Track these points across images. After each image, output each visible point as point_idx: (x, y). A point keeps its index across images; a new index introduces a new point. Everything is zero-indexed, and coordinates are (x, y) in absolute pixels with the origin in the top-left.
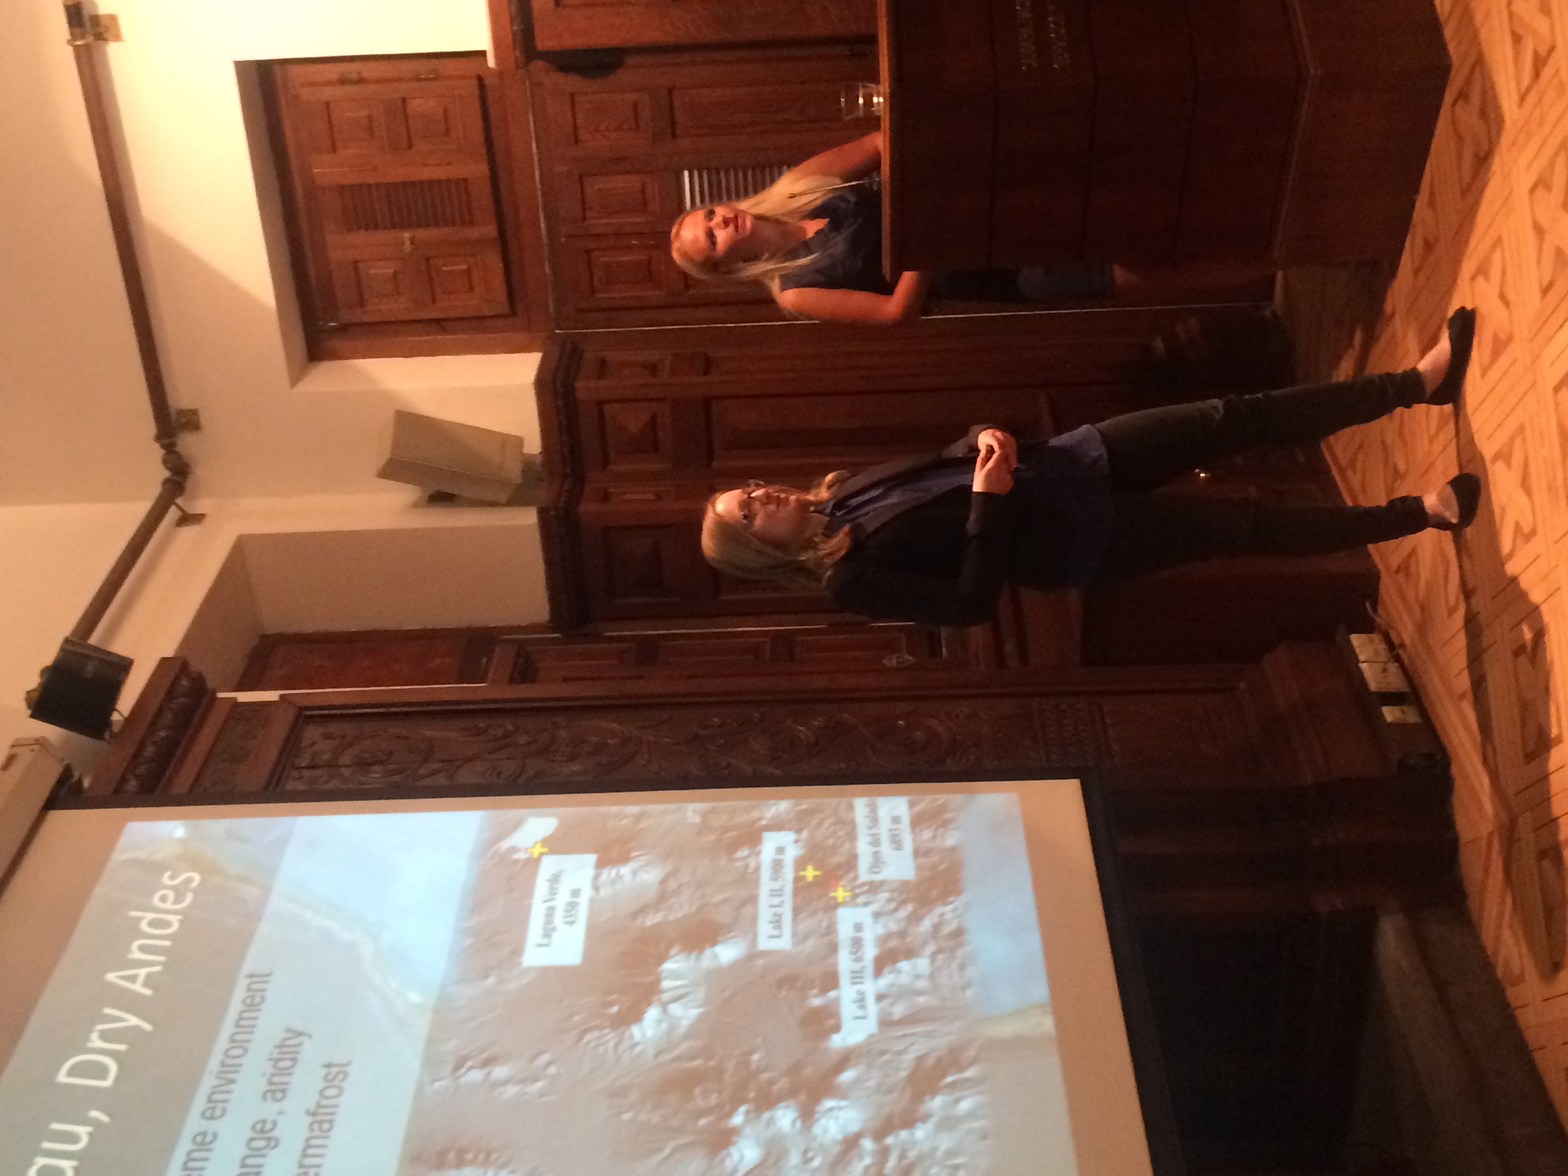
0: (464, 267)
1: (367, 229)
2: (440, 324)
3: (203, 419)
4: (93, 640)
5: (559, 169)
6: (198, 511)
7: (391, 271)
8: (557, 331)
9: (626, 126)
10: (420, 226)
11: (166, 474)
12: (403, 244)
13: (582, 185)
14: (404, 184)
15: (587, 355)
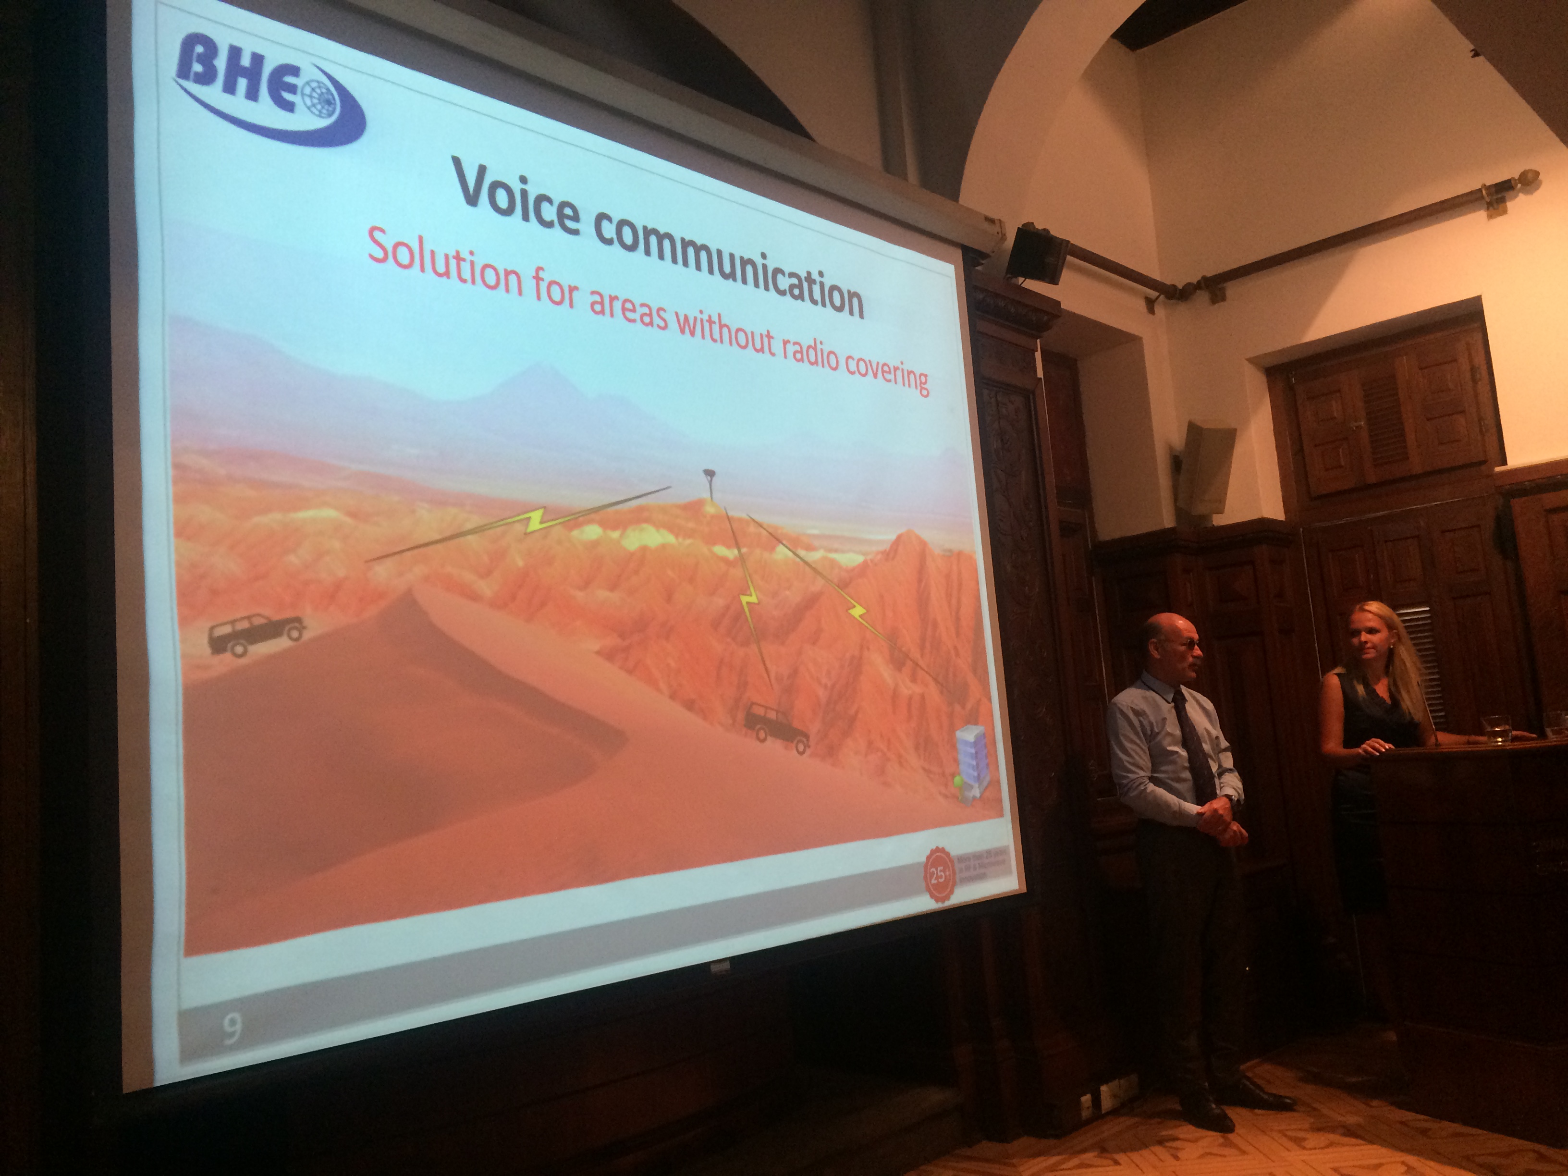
1: (1365, 396)
2: (1299, 451)
3: (1220, 305)
4: (1069, 258)
5: (1423, 521)
6: (1156, 310)
7: (1336, 415)
8: (1301, 530)
9: (1458, 564)
10: (1370, 431)
11: (1180, 286)
12: (1356, 421)
13: (1411, 538)
14: (1399, 419)
15: (1286, 550)
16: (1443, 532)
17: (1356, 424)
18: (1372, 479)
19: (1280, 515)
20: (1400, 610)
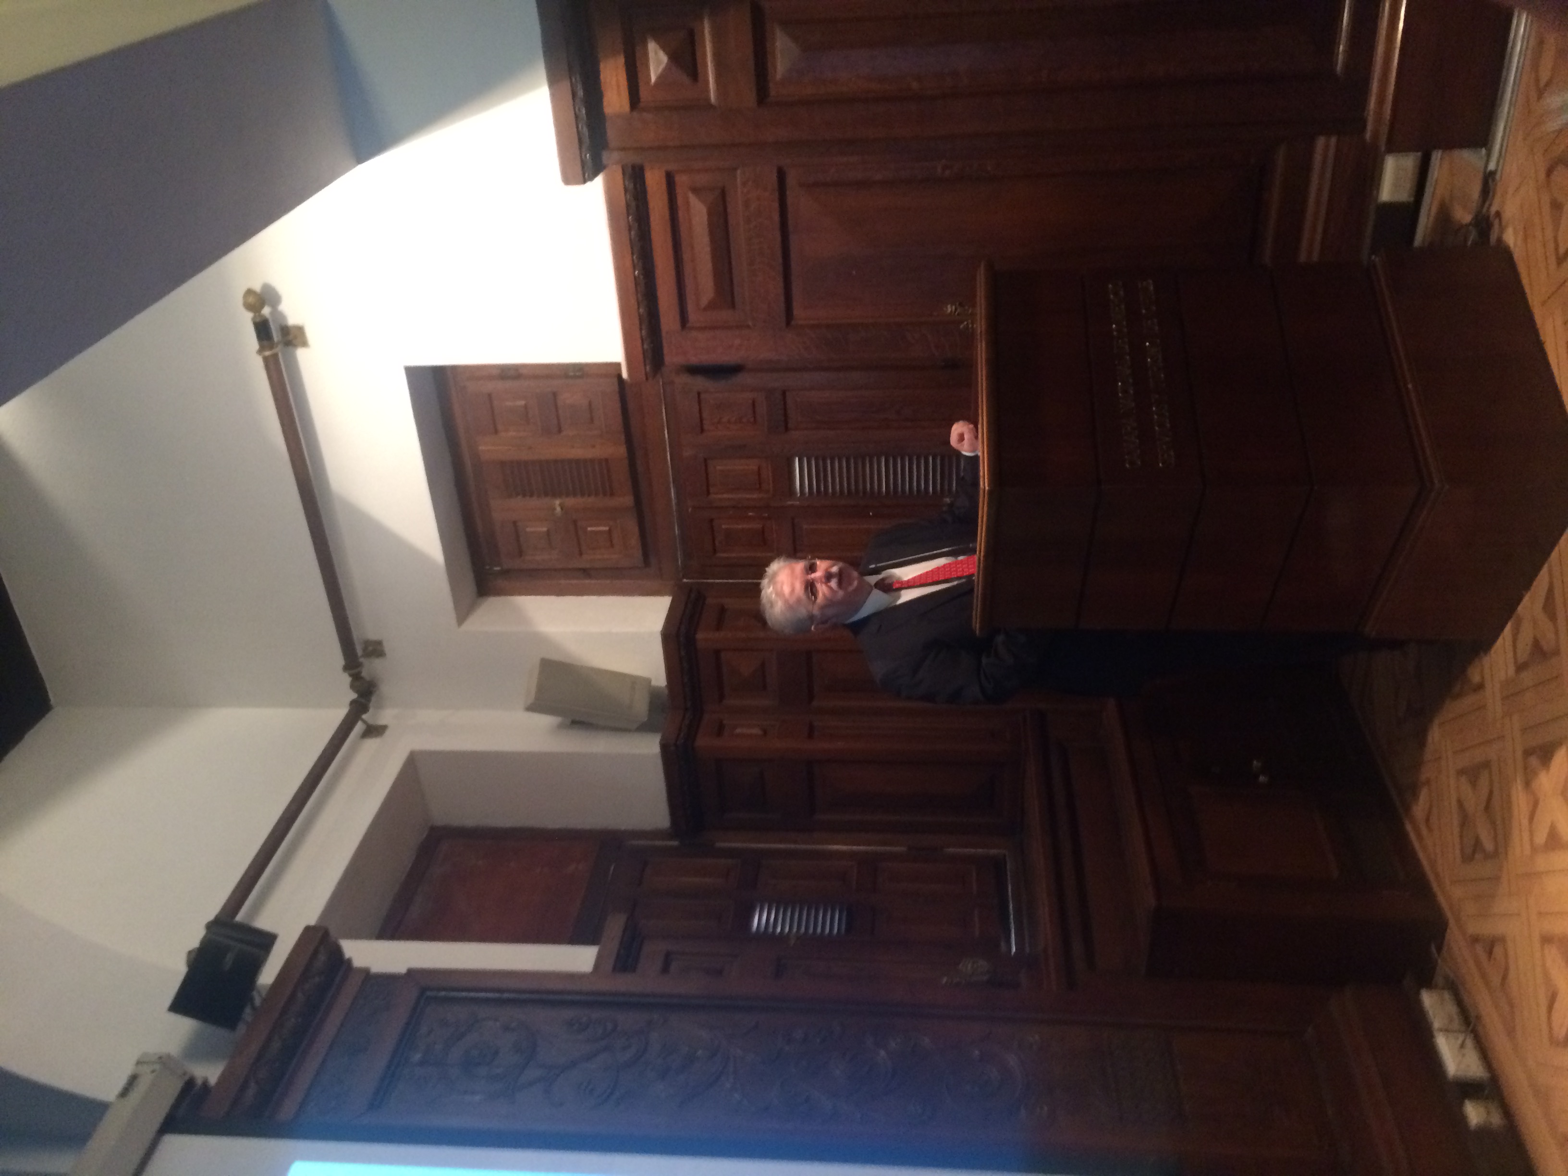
0: (607, 528)
1: (524, 496)
2: (586, 572)
3: (387, 647)
4: (239, 918)
5: (687, 453)
6: (382, 723)
7: (545, 529)
8: (685, 580)
9: (744, 420)
10: (568, 495)
11: (354, 696)
12: (555, 509)
13: (706, 466)
14: (556, 461)
15: (710, 601)
16: (702, 430)
17: (558, 509)
18: (628, 500)
19: (665, 601)
20: (795, 488)
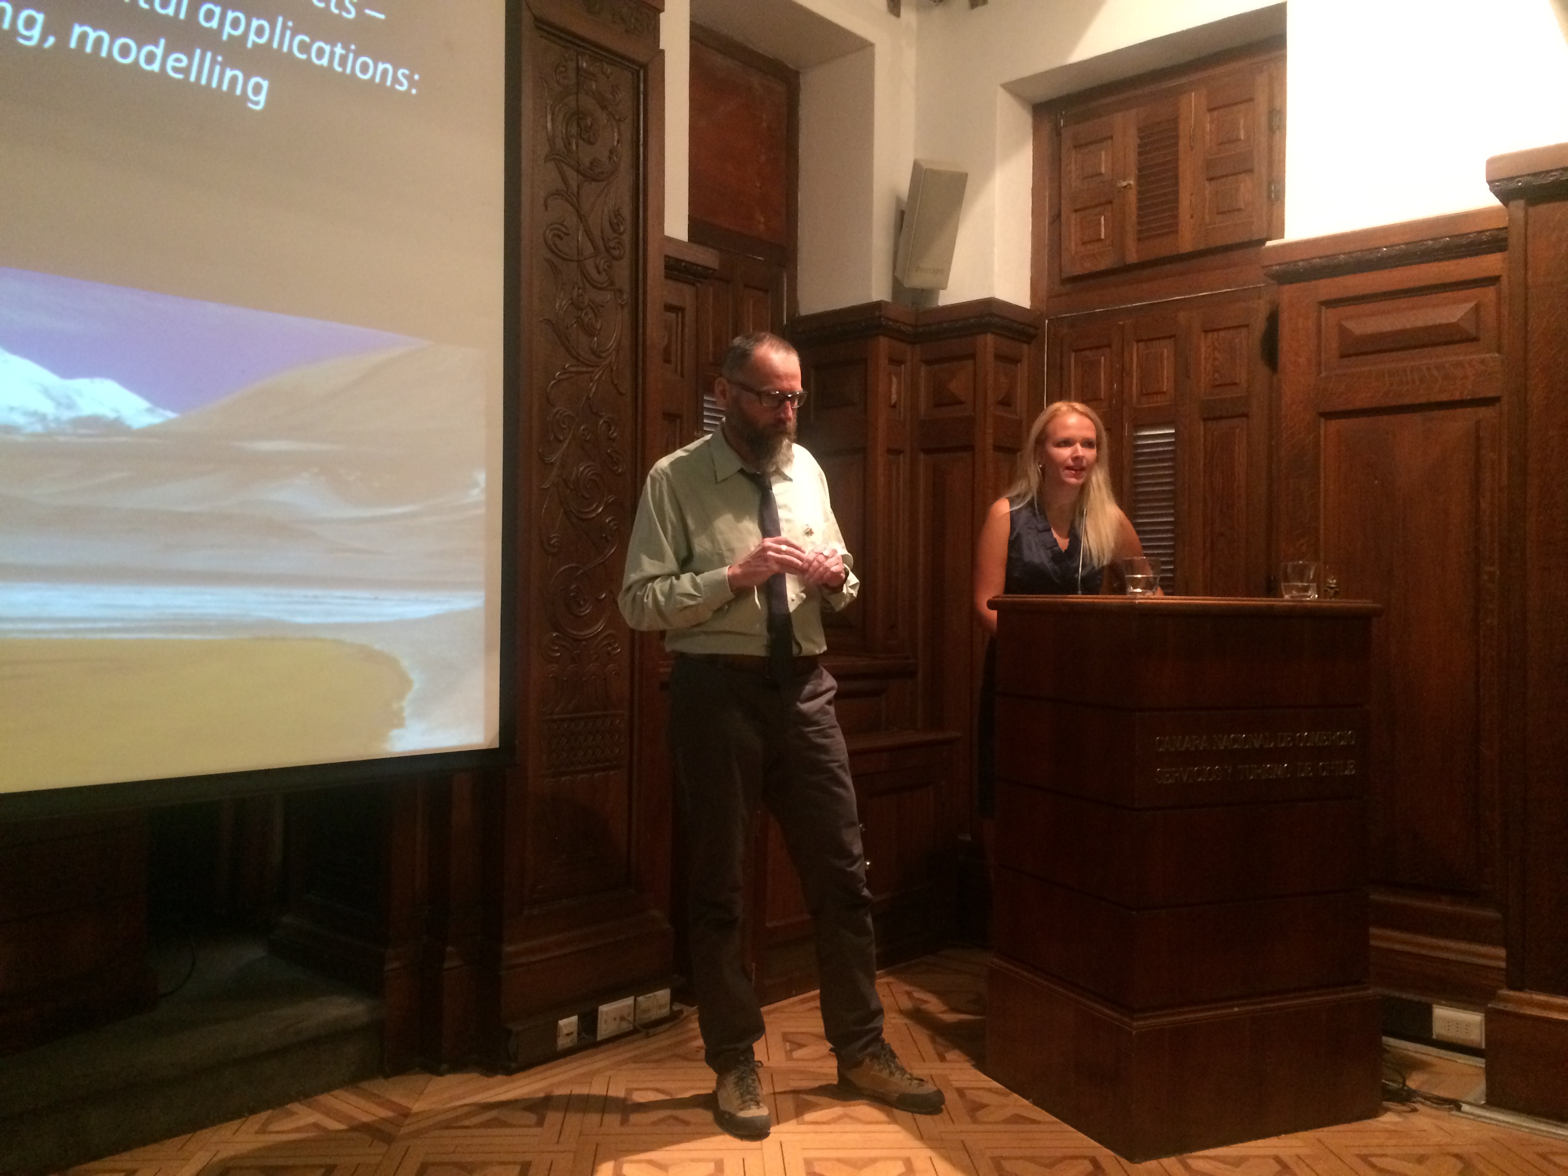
0: (1103, 237)
1: (1140, 146)
2: (1057, 218)
3: (980, 11)
5: (1182, 316)
6: (902, 12)
7: (1103, 170)
8: (1047, 321)
9: (1217, 375)
10: (1139, 193)
12: (1124, 180)
13: (1168, 337)
14: (1176, 177)
15: (1025, 347)
16: (1206, 332)
17: (1125, 184)
18: (1132, 257)
19: (1024, 301)
20: (1142, 430)
